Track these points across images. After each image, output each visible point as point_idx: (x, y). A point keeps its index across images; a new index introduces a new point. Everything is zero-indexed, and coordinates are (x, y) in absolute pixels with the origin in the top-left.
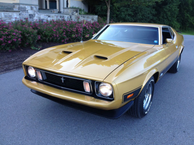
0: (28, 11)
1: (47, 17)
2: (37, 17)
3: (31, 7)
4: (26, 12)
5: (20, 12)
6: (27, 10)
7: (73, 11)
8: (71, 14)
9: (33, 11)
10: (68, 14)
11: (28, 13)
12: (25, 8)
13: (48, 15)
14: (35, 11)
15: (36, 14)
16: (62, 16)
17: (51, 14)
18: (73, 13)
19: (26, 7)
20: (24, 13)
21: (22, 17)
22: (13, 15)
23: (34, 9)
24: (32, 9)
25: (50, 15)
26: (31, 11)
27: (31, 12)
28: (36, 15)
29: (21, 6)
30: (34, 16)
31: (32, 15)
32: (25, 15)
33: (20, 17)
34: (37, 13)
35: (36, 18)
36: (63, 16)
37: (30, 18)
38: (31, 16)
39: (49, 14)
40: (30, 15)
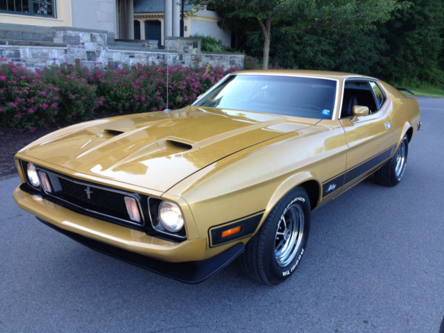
0: (83, 44)
1: (127, 58)
2: (105, 57)
3: (91, 35)
4: (81, 45)
5: (66, 46)
6: (81, 41)
7: (187, 44)
8: (181, 51)
9: (96, 44)
10: (176, 52)
11: (83, 47)
12: (79, 37)
13: (129, 54)
14: (100, 45)
15: (102, 51)
16: (161, 56)
17: (136, 50)
18: (188, 48)
19: (81, 34)
20: (76, 49)
21: (70, 58)
22: (52, 52)
23: (99, 39)
24: (93, 39)
25: (133, 53)
26: (92, 44)
27: (90, 46)
28: (103, 53)
29: (72, 33)
30: (97, 54)
31: (93, 53)
32: (78, 52)
33: (65, 57)
34: (104, 49)
35: (102, 60)
36: (164, 55)
37: (89, 60)
38: (91, 55)
39: (132, 52)
40: (88, 53)
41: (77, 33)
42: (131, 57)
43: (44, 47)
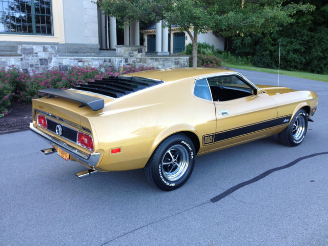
0: (37, 53)
1: (76, 62)
2: (56, 62)
3: (44, 47)
4: (34, 55)
5: (22, 56)
6: (35, 52)
7: (133, 50)
8: (127, 56)
9: (48, 53)
10: (122, 56)
11: (37, 56)
12: (33, 49)
13: (77, 59)
14: (51, 54)
15: (53, 58)
16: (108, 60)
17: (83, 56)
18: (133, 53)
19: (34, 47)
20: (30, 58)
21: (24, 63)
22: (10, 60)
23: (50, 50)
24: (45, 50)
25: (82, 59)
26: (44, 53)
27: (43, 55)
28: (54, 59)
29: (27, 47)
30: (48, 60)
31: (46, 60)
32: (32, 59)
33: (21, 63)
34: (55, 56)
35: (53, 64)
36: (110, 60)
37: (41, 65)
38: (44, 61)
39: (80, 58)
40: (41, 60)
41: (31, 46)
42: (79, 61)
43: (3, 57)
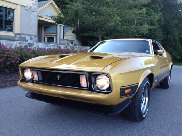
0: (27, 40)
1: (45, 47)
2: (36, 46)
3: (31, 37)
4: (26, 41)
5: (20, 41)
6: (27, 39)
7: (69, 42)
8: (66, 45)
9: (32, 40)
10: (64, 45)
11: (27, 42)
12: (26, 37)
13: (46, 45)
14: (34, 41)
15: (35, 43)
16: (59, 47)
18: (69, 44)
19: (27, 36)
20: (24, 42)
23: (34, 39)
24: (31, 38)
25: (47, 45)
26: (31, 40)
27: (30, 41)
28: (35, 44)
29: (22, 36)
30: (33, 45)
31: (31, 44)
32: (25, 43)
33: (20, 45)
34: (36, 43)
36: (60, 46)
37: (29, 47)
39: (47, 44)
40: (29, 44)
41: (25, 36)
42: (46, 46)
43: (11, 41)
